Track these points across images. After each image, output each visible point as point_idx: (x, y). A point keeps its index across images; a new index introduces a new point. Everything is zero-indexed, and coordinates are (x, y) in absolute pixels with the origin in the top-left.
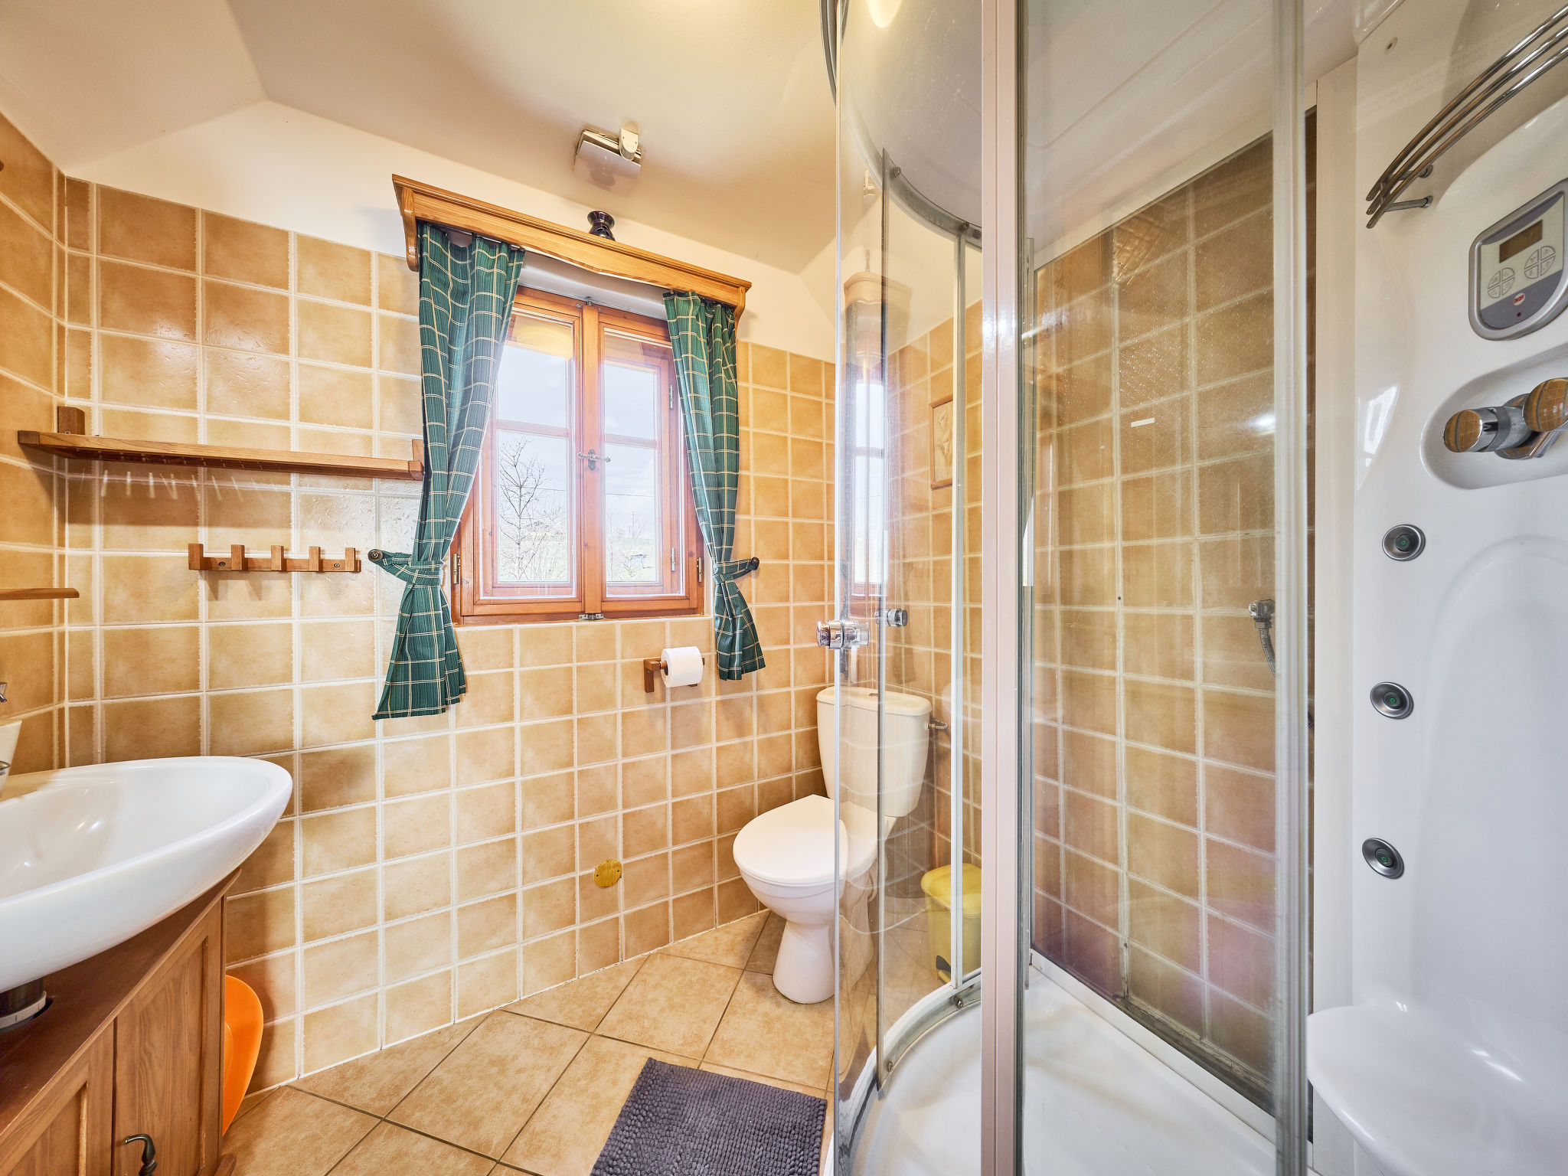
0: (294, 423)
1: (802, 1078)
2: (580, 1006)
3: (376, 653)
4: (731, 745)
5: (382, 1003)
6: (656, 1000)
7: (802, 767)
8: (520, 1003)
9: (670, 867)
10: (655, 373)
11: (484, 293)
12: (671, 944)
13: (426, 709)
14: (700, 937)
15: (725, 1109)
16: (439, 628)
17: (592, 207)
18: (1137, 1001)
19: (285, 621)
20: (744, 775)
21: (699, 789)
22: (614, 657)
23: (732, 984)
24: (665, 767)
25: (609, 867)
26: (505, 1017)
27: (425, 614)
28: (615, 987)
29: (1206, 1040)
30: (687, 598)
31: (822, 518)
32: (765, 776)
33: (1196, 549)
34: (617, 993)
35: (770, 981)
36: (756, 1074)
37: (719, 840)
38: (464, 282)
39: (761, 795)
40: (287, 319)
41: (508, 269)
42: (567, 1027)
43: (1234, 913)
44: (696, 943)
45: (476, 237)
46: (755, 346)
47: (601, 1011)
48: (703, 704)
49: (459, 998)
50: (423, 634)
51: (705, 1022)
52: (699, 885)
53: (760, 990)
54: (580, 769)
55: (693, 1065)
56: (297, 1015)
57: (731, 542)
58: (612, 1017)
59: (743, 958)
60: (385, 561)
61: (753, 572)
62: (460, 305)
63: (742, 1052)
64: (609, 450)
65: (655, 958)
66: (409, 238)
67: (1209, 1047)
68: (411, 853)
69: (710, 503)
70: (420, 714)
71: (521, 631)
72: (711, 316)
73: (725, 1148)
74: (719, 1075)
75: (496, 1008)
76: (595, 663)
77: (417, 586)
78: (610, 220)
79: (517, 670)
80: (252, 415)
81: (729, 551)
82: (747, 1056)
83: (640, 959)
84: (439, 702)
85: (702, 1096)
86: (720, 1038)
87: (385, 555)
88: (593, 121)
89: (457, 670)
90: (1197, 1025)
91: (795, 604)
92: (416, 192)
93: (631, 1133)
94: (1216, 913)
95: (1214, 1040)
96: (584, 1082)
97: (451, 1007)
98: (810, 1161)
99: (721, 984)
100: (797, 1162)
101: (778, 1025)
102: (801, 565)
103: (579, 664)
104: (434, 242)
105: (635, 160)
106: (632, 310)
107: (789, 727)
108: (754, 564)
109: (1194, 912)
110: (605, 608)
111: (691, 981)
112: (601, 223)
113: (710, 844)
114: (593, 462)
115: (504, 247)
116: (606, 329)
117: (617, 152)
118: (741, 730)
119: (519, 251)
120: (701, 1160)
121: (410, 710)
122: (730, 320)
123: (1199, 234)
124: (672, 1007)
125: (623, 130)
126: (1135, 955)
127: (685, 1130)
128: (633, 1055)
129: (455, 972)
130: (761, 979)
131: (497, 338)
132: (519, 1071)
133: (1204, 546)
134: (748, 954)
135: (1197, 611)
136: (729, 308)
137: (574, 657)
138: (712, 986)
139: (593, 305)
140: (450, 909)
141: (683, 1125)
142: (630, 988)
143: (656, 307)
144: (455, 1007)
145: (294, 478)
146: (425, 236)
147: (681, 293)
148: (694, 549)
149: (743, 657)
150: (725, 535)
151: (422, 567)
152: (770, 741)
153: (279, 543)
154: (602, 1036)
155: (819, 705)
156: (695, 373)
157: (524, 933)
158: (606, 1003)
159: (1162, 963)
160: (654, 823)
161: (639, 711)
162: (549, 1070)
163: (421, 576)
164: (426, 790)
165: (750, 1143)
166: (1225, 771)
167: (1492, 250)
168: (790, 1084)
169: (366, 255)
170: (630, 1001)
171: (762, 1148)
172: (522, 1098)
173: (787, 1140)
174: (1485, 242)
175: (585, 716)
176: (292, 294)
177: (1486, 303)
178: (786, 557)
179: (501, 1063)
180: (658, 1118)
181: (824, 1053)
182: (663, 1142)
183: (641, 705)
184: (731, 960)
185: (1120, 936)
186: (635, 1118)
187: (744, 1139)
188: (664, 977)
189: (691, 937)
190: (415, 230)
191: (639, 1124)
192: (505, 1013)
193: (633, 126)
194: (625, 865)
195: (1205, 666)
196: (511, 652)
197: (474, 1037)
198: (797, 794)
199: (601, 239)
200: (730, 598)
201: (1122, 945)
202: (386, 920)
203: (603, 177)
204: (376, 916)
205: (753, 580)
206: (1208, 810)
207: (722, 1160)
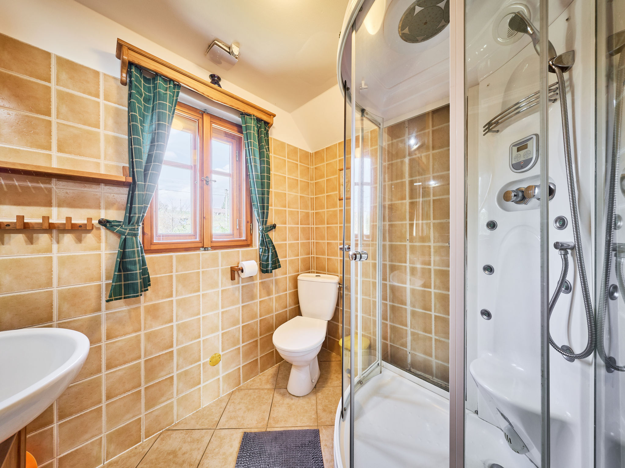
0: (54, 152)
1: (307, 424)
2: (206, 419)
3: (102, 269)
4: (265, 300)
5: (104, 442)
6: (241, 408)
7: (291, 306)
8: (176, 425)
9: (241, 353)
10: (230, 145)
11: (162, 102)
12: (241, 385)
13: (132, 295)
14: (253, 379)
15: (281, 443)
16: (139, 256)
17: (211, 72)
18: (413, 370)
19: (49, 255)
20: (269, 311)
21: (253, 319)
22: (218, 266)
23: (272, 395)
24: (239, 311)
25: (216, 357)
26: (169, 432)
27: (132, 250)
28: (221, 408)
29: (434, 378)
30: (246, 240)
31: (298, 209)
32: (278, 311)
33: (432, 225)
34: (222, 410)
35: (286, 391)
36: (290, 427)
37: (260, 339)
38: (149, 94)
39: (276, 318)
40: (50, 98)
41: (174, 93)
42: (202, 429)
43: (443, 337)
44: (252, 382)
45: (158, 75)
46: (274, 139)
47: (217, 419)
48: (254, 284)
49: (145, 430)
50: (131, 259)
51: (264, 412)
52: (252, 358)
53: (283, 395)
54: (203, 316)
55: (264, 430)
56: (54, 459)
57: (267, 218)
58: (223, 420)
59: (273, 384)
60: (108, 225)
61: (273, 230)
62: (147, 105)
63: (282, 420)
64: (214, 177)
65: (236, 392)
66: (123, 70)
67: (436, 380)
68: (121, 365)
69: (259, 202)
70: (129, 297)
71: (177, 256)
72: (260, 126)
73: (286, 458)
74: (276, 431)
75: (164, 430)
76: (210, 269)
77: (127, 237)
78: (219, 79)
79: (174, 274)
80: (27, 146)
81: (266, 221)
82: (285, 421)
83: (229, 394)
84: (139, 291)
85: (271, 441)
86: (272, 417)
87: (108, 221)
88: (220, 38)
89: (147, 276)
90: (431, 374)
91: (289, 242)
92: (129, 49)
93: (245, 464)
94: (437, 338)
95: (436, 377)
96: (217, 450)
97: (141, 435)
98: (318, 452)
99: (267, 396)
100: (314, 454)
101: (294, 407)
102: (291, 227)
103: (203, 270)
104: (136, 74)
105: (236, 58)
106: (224, 118)
107: (286, 291)
108: (274, 226)
109: (431, 338)
110: (212, 245)
111: (254, 398)
112: (215, 79)
113: (257, 341)
114: (208, 181)
115: (172, 82)
116: (213, 124)
117: (229, 53)
118: (269, 293)
119: (178, 85)
120: (277, 465)
121: (123, 296)
122: (267, 128)
123: (433, 126)
124: (249, 410)
125: (233, 45)
126: (413, 356)
127: (267, 456)
128: (237, 433)
129: (143, 418)
130: (283, 391)
131: (168, 123)
132: (184, 454)
133: (434, 224)
134: (275, 382)
135: (432, 244)
136: (266, 123)
137: (201, 267)
138: (263, 398)
139: (208, 113)
140: (140, 388)
141: (266, 454)
142: (228, 407)
143: (237, 119)
144: (143, 434)
145: (54, 180)
146: (132, 70)
147: (249, 115)
148: (249, 220)
149: (272, 264)
150: (264, 215)
151: (131, 227)
152: (280, 297)
153: (45, 215)
154: (220, 429)
155: (298, 281)
156: (254, 148)
157: (177, 393)
158: (218, 415)
159: (421, 356)
160: (235, 335)
161: (229, 289)
162: (199, 449)
163: (130, 232)
164: (129, 334)
165: (295, 452)
166: (440, 293)
167: (515, 149)
168: (304, 427)
169: (97, 73)
170: (229, 412)
171: (300, 453)
172: (189, 465)
173: (308, 447)
174: (513, 146)
175: (205, 292)
176: (53, 85)
177: (514, 162)
178: (285, 224)
179: (174, 453)
180: (255, 455)
181: (313, 412)
182: (260, 463)
183: (229, 285)
184: (269, 386)
185: (408, 350)
186: (245, 457)
187: (292, 452)
188: (242, 399)
189: (249, 380)
190: (127, 67)
191: (248, 459)
192: (169, 431)
193: (238, 44)
194: (222, 355)
195: (434, 261)
196: (172, 266)
197: (155, 446)
198: (289, 317)
199: (216, 86)
200: (267, 240)
201: (408, 353)
202: (107, 400)
203: (217, 60)
204: (101, 399)
205: (274, 233)
206: (435, 306)
207: (285, 462)
